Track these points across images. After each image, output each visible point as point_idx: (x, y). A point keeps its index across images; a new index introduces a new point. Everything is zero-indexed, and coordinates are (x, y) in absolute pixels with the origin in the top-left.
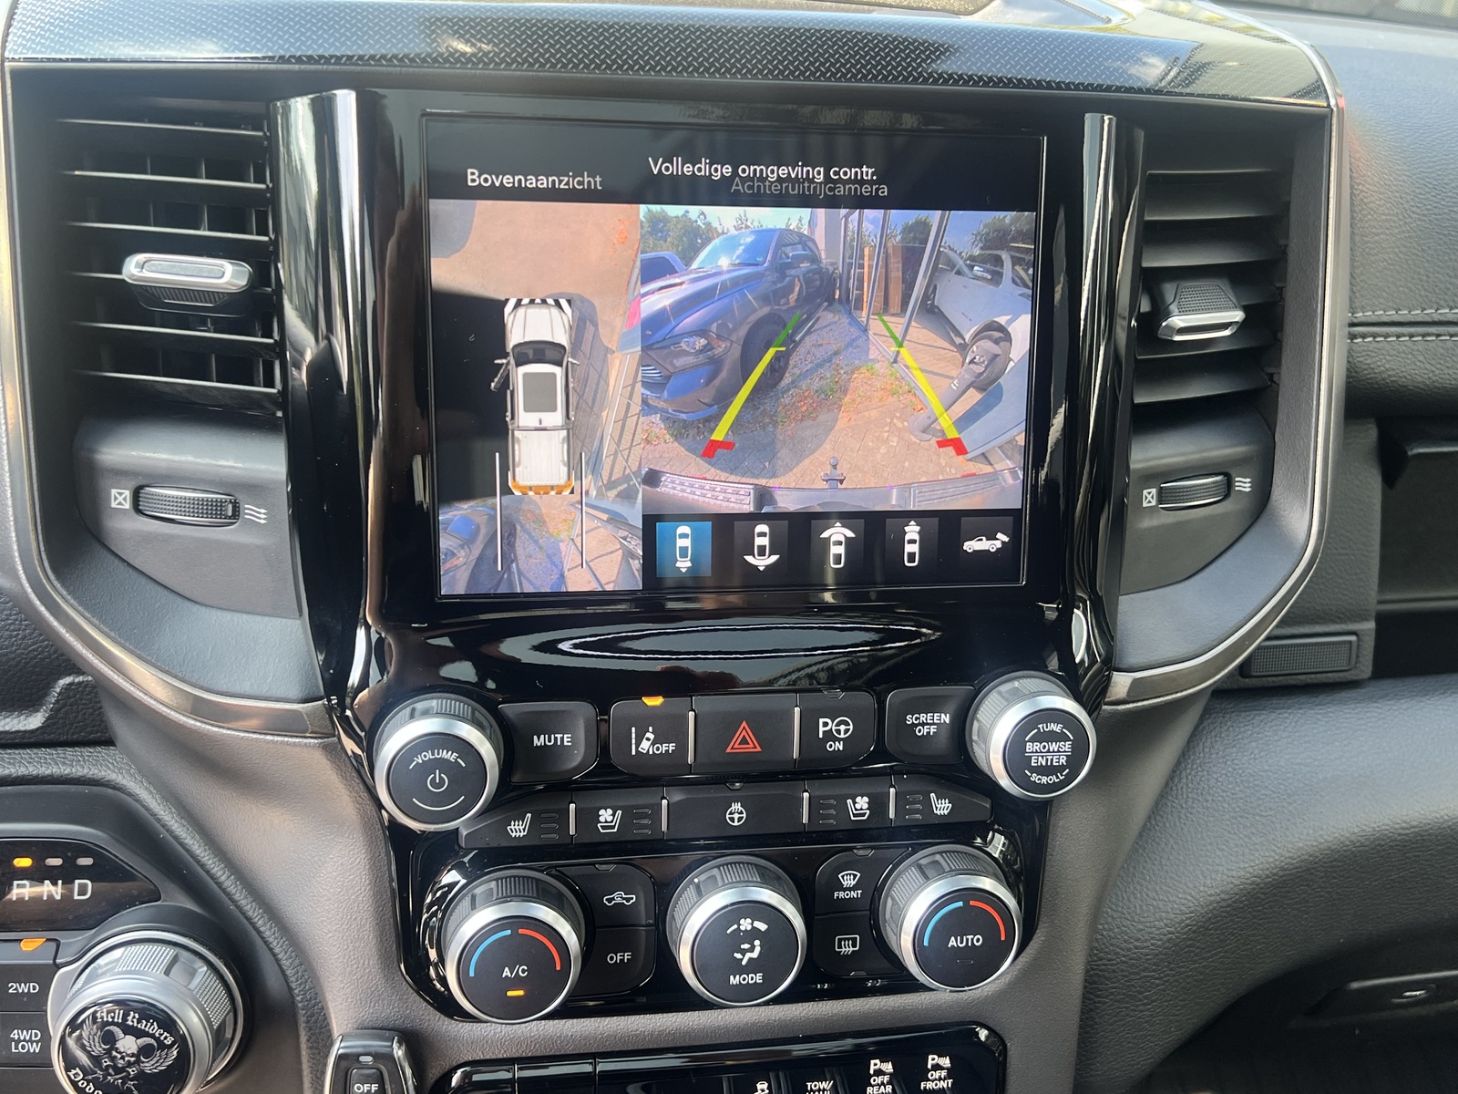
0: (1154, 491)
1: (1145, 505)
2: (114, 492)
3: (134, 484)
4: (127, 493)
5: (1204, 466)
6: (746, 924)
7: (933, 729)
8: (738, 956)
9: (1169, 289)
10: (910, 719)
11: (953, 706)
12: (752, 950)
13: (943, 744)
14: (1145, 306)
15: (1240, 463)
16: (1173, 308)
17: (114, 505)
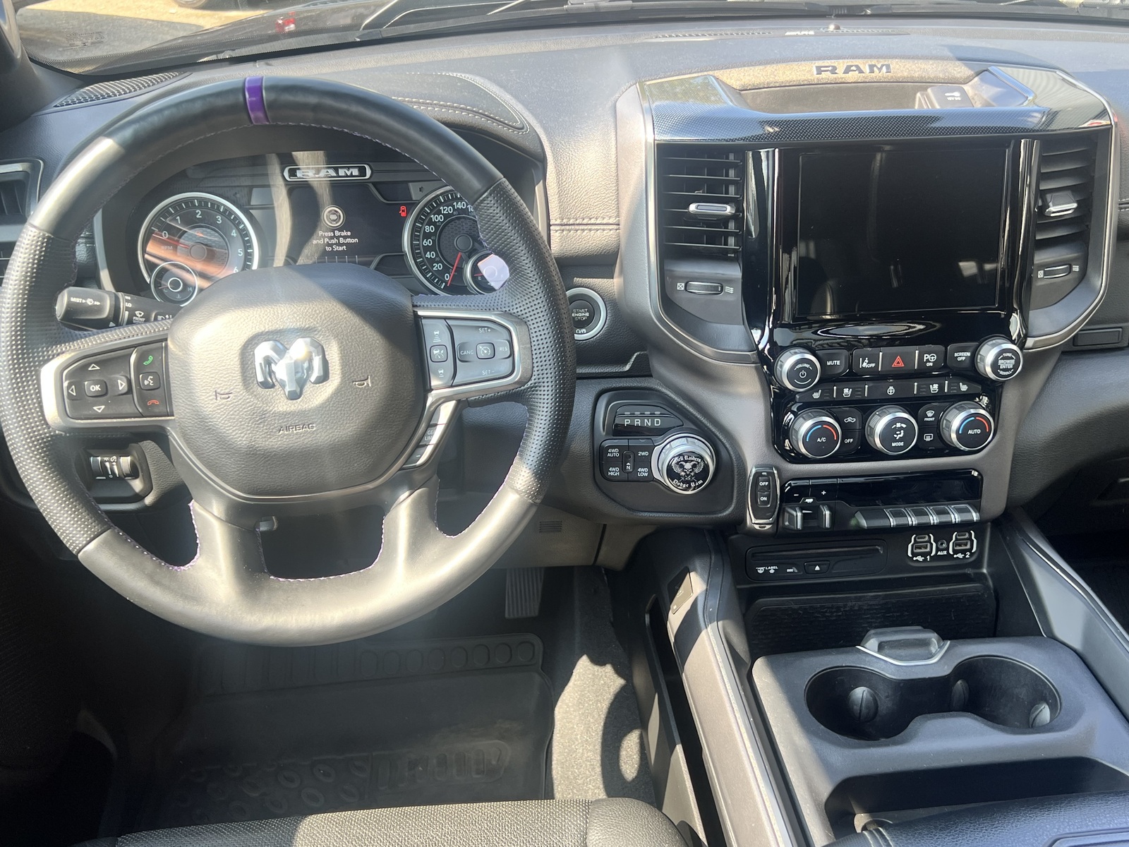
0: (1042, 272)
1: (1039, 277)
2: (678, 284)
3: (686, 281)
4: (683, 284)
5: (1061, 262)
6: (898, 425)
7: (964, 358)
8: (895, 436)
9: (1048, 196)
10: (956, 355)
11: (972, 349)
12: (900, 434)
13: (968, 364)
14: (1040, 204)
15: (1075, 260)
16: (1051, 204)
17: (678, 289)
